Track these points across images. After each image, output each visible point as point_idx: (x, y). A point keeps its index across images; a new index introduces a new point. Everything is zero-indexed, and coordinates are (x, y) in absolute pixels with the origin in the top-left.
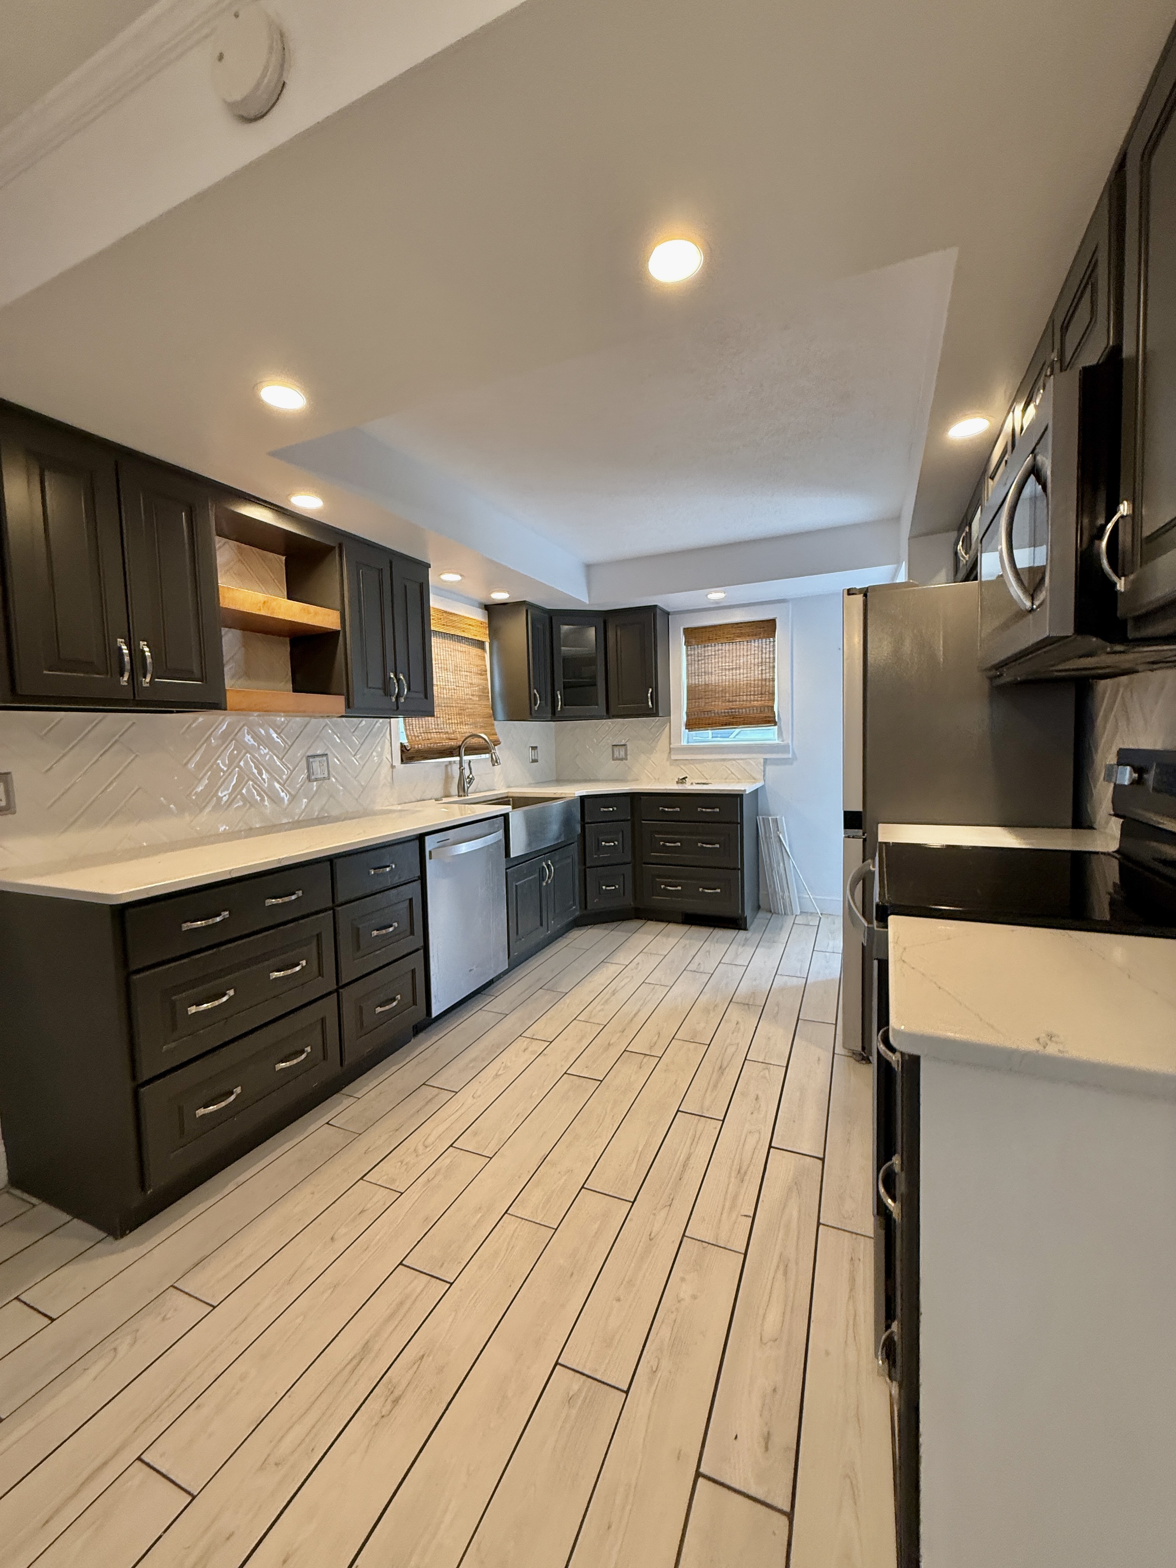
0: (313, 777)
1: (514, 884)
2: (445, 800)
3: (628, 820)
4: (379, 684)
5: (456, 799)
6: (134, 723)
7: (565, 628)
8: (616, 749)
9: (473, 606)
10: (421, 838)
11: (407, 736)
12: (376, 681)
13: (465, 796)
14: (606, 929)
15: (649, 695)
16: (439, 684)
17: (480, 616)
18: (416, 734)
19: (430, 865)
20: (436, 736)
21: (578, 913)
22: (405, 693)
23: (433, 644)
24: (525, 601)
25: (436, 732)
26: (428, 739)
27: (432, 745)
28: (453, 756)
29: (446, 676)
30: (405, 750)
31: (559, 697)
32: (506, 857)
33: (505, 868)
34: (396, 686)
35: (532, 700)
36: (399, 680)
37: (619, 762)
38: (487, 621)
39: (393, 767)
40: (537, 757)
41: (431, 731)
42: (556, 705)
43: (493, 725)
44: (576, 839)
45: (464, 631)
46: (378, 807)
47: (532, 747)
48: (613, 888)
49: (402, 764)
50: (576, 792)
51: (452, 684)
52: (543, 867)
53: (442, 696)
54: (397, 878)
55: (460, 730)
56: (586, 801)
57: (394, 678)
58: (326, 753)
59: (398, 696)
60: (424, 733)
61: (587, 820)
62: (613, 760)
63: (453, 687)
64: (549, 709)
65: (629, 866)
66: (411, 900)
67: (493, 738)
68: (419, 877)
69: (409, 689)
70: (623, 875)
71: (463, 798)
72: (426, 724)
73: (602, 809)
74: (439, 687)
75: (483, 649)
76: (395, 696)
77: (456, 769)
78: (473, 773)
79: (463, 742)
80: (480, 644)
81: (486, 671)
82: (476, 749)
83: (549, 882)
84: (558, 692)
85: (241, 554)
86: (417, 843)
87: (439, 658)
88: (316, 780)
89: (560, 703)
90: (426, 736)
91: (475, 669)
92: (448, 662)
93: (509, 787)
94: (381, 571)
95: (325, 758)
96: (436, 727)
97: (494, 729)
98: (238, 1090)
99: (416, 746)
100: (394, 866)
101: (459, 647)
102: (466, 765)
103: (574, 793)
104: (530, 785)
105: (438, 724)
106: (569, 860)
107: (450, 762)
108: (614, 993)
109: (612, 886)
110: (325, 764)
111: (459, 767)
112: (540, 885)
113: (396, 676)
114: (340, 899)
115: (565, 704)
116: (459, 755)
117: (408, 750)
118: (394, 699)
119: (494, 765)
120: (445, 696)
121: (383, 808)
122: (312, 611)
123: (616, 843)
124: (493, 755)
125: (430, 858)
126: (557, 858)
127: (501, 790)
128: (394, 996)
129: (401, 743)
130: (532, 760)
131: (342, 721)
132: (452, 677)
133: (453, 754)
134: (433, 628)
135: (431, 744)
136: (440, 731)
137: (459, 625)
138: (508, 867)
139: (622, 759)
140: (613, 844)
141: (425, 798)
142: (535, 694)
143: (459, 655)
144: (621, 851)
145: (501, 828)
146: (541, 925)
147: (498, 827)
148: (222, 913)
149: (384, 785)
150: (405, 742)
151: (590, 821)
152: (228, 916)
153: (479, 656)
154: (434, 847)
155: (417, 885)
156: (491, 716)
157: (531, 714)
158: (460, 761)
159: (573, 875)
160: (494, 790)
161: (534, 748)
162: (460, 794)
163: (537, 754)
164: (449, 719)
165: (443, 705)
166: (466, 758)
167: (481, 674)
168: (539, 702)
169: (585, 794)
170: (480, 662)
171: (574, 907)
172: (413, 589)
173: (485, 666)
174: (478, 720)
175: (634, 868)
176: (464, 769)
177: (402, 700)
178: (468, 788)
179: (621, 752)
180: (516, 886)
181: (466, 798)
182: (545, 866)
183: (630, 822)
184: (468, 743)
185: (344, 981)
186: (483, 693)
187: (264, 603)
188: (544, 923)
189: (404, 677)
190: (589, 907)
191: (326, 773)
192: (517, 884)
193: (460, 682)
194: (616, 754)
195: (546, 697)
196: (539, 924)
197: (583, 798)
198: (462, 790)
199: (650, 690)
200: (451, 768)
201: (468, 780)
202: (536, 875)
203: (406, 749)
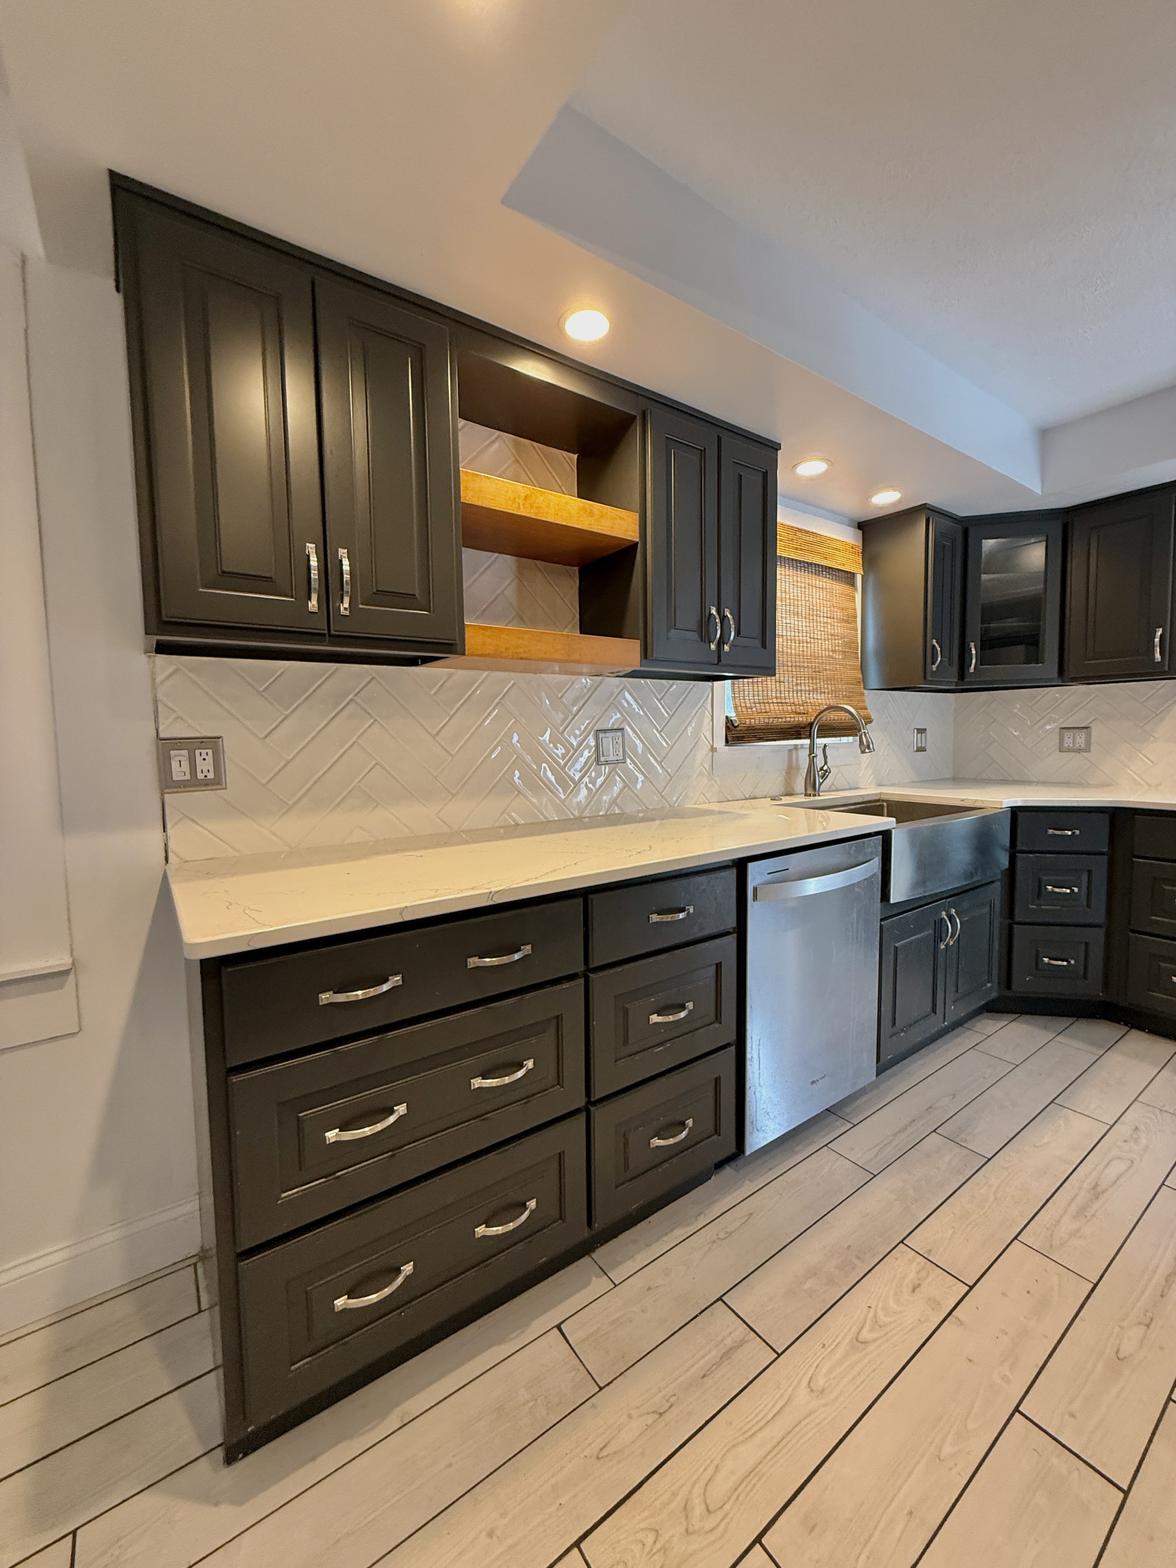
0: (602, 759)
1: (893, 944)
2: (786, 800)
3: (1102, 854)
4: (693, 624)
5: (802, 799)
6: (373, 678)
7: (989, 544)
8: (1067, 735)
9: (842, 523)
10: (741, 865)
11: (736, 708)
12: (689, 617)
13: (814, 795)
14: (1045, 1028)
15: (1157, 640)
16: (784, 634)
17: (850, 537)
18: (748, 705)
19: (753, 909)
20: (777, 708)
21: (994, 995)
22: (732, 638)
23: (778, 577)
24: (926, 504)
25: (777, 703)
26: (765, 712)
27: (771, 720)
28: (800, 738)
29: (796, 623)
30: (731, 727)
31: (974, 652)
32: (882, 901)
33: (879, 918)
34: (719, 628)
35: (928, 655)
36: (723, 618)
37: (1071, 755)
38: (861, 545)
39: (713, 749)
40: (926, 743)
41: (770, 701)
42: (966, 666)
43: (863, 694)
44: (999, 876)
45: (826, 558)
46: (690, 805)
47: (918, 729)
48: (1065, 963)
49: (726, 746)
50: (1004, 801)
51: (804, 634)
52: (942, 919)
53: (789, 651)
54: (696, 929)
55: (812, 701)
56: (1020, 815)
57: (717, 616)
58: (621, 727)
59: (721, 643)
60: (760, 703)
61: (1019, 847)
62: (1060, 751)
63: (805, 638)
64: (955, 670)
65: (1100, 933)
66: (718, 966)
67: (862, 712)
68: (734, 928)
69: (738, 633)
70: (1087, 944)
71: (812, 798)
72: (763, 691)
73: (1050, 831)
74: (785, 638)
75: (853, 584)
76: (716, 642)
77: (804, 755)
78: (829, 764)
79: (815, 719)
80: (848, 578)
81: (856, 617)
82: (834, 729)
83: (951, 943)
84: (972, 644)
85: (518, 453)
86: (732, 874)
87: (787, 597)
88: (607, 763)
89: (974, 661)
90: (762, 707)
91: (838, 614)
92: (800, 603)
93: (880, 785)
94: (703, 452)
95: (620, 734)
96: (778, 695)
97: (864, 701)
98: (408, 1269)
99: (748, 721)
100: (691, 911)
101: (818, 582)
102: (819, 752)
103: (1001, 803)
104: (913, 784)
105: (780, 691)
106: (986, 910)
107: (796, 747)
108: (1096, 1192)
109: (1063, 960)
110: (620, 741)
111: (808, 753)
112: (936, 947)
113: (718, 612)
114: (595, 963)
115: (982, 661)
116: (810, 736)
117: (736, 727)
118: (713, 647)
119: (863, 752)
120: (793, 651)
121: (697, 806)
122: (597, 512)
123: (1076, 890)
124: (863, 736)
125: (755, 898)
126: (965, 905)
127: (868, 790)
128: (683, 1119)
129: (727, 717)
130: (917, 747)
131: (646, 683)
132: (804, 624)
133: (800, 734)
134: (779, 553)
135: (769, 718)
136: (783, 701)
137: (821, 550)
138: (883, 917)
139: (1079, 751)
140: (1068, 891)
141: (758, 795)
142: (934, 646)
143: (816, 593)
144: (1085, 903)
145: (877, 855)
146: (934, 1011)
147: (871, 853)
148: (390, 978)
149: (701, 774)
150: (732, 715)
151: (1024, 848)
152: (400, 983)
153: (847, 595)
154: (761, 882)
155: (731, 941)
156: (859, 682)
157: (925, 677)
158: (810, 745)
159: (991, 934)
160: (858, 788)
161: (921, 731)
162: (808, 792)
163: (926, 740)
164: (797, 684)
165: (790, 664)
166: (821, 742)
167: (848, 622)
168: (939, 659)
169: (1019, 804)
170: (847, 604)
171: (989, 985)
172: (752, 481)
173: (855, 609)
174: (840, 686)
175: (1108, 936)
176: (816, 756)
177: (726, 648)
178: (821, 784)
179: (1078, 739)
180: (896, 948)
181: (817, 798)
182: (946, 918)
183: (1106, 857)
184: (824, 719)
185: (597, 1094)
186: (850, 648)
187: (526, 498)
188: (940, 1009)
189: (731, 613)
190: (1014, 987)
191: (621, 754)
192: (896, 945)
193: (816, 632)
194: (1068, 742)
195: (951, 650)
196: (929, 1009)
197: (1015, 812)
198: (812, 787)
199: (1159, 632)
200: (797, 754)
201: (820, 773)
202: (931, 931)
203: (733, 725)
